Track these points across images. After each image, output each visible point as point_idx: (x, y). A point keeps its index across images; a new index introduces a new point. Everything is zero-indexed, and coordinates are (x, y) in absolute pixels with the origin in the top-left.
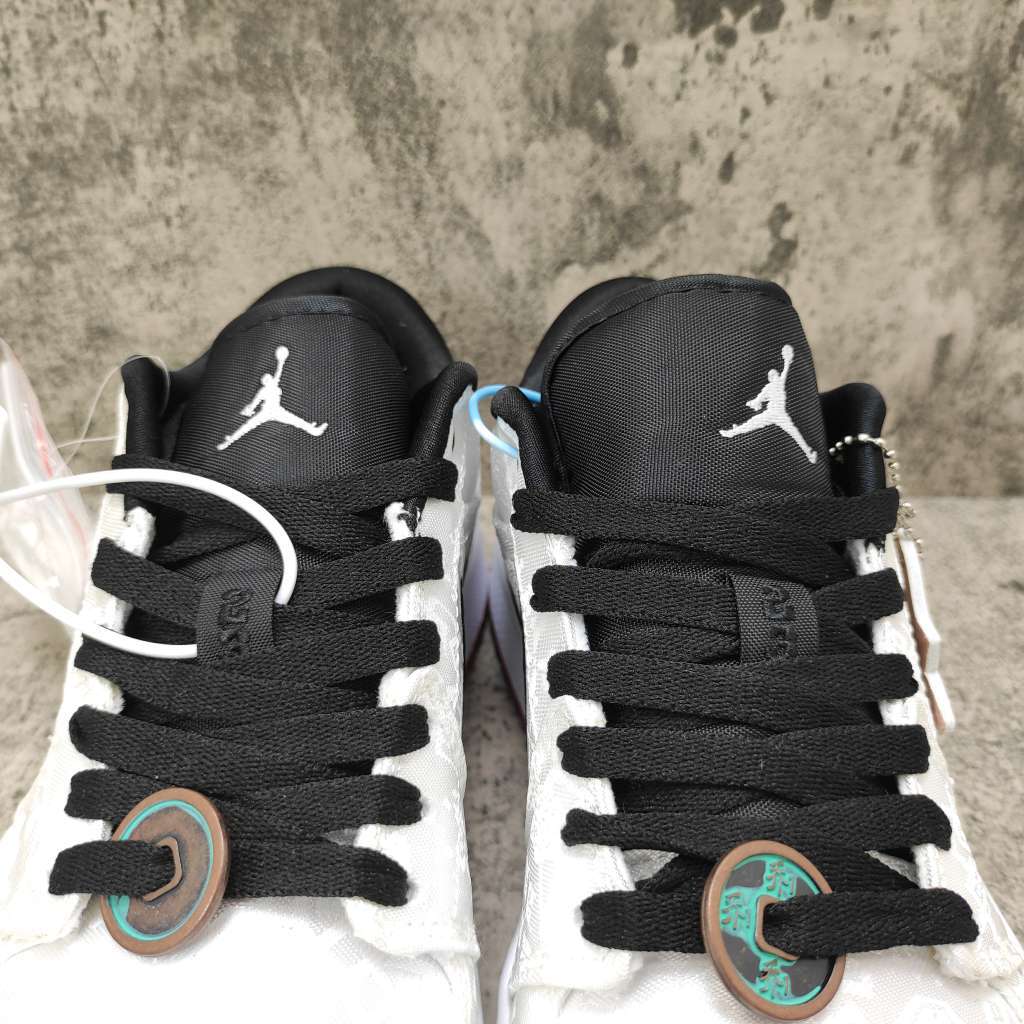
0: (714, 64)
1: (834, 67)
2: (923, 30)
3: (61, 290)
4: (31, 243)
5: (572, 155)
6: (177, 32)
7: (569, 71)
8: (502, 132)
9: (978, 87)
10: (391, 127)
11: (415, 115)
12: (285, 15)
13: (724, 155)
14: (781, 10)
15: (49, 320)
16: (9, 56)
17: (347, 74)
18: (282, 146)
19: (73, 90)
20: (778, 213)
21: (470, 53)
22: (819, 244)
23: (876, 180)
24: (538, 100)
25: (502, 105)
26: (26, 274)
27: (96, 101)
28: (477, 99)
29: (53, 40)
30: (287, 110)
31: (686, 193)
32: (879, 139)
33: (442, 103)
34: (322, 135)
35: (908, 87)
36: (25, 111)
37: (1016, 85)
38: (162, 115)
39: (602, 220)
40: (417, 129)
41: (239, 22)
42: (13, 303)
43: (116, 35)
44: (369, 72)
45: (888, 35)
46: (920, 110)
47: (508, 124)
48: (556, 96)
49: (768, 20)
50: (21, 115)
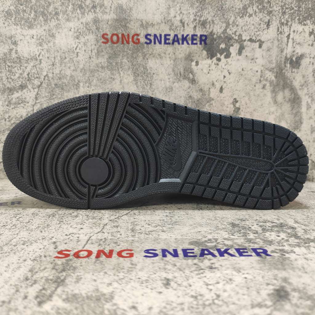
0: (216, 66)
1: (244, 66)
2: (263, 58)
5: (184, 86)
6: (94, 57)
7: (183, 66)
9: (278, 71)
10: (142, 79)
11: (147, 76)
12: (119, 54)
13: (221, 86)
14: (231, 54)
16: (55, 61)
17: (132, 67)
18: (116, 83)
19: (68, 69)
20: (235, 100)
21: (160, 63)
22: (245, 108)
23: (257, 92)
24: (176, 73)
25: (168, 74)
27: (73, 72)
28: (162, 73)
29: (66, 58)
30: (118, 75)
31: (212, 95)
32: (257, 83)
33: (154, 74)
34: (125, 81)
35: (262, 71)
37: (287, 70)
38: (88, 76)
39: (192, 102)
40: (148, 80)
41: (108, 55)
43: (80, 57)
44: (137, 66)
45: (255, 59)
46: (265, 76)
47: (169, 79)
48: (180, 72)
49: (228, 56)
50: (55, 75)
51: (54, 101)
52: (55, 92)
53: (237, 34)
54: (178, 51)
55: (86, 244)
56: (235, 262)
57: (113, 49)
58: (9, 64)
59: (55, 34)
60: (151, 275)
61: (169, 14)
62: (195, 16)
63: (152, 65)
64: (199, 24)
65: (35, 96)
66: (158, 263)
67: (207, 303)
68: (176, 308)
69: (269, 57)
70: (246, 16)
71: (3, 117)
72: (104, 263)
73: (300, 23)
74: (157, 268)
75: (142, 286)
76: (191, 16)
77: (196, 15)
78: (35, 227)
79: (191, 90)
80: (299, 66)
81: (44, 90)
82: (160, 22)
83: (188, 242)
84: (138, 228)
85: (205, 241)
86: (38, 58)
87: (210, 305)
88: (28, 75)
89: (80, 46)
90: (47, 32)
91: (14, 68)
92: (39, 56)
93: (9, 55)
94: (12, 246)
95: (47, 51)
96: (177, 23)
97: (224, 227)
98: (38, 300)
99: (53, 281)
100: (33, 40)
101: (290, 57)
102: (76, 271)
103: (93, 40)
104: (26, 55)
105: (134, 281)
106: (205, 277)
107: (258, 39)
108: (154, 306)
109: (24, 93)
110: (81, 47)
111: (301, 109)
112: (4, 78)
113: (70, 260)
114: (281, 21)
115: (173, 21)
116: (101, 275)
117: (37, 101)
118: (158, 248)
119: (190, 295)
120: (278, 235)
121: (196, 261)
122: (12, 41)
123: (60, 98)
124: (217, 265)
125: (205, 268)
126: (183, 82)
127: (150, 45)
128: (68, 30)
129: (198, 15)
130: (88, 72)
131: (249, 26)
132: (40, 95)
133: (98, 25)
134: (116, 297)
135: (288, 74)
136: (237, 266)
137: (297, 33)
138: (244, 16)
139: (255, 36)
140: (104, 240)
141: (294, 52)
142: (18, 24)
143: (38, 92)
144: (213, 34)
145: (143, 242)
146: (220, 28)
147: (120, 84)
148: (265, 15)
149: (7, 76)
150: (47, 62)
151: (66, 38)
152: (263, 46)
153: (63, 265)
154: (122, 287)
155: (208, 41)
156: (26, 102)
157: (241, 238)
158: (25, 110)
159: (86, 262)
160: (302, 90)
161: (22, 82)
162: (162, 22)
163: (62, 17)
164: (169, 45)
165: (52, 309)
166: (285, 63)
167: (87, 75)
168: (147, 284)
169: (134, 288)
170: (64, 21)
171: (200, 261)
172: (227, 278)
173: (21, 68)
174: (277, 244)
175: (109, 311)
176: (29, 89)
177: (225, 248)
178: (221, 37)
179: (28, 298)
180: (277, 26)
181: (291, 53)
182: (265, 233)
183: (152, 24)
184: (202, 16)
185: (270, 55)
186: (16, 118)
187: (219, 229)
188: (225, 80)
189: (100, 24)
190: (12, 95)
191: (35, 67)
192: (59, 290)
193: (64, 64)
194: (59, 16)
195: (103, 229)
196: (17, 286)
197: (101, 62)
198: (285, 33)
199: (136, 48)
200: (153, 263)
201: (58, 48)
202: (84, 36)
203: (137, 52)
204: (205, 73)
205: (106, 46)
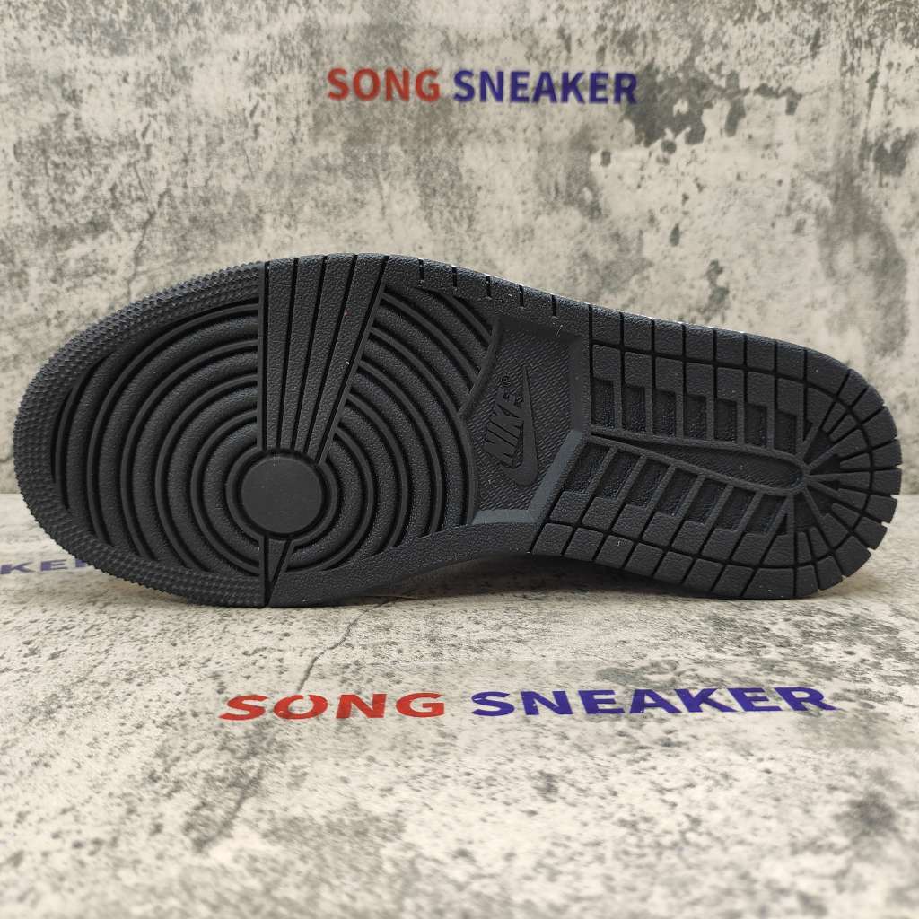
51: (190, 266)
52: (193, 242)
53: (725, 71)
54: (552, 120)
55: (306, 679)
56: (733, 727)
57: (359, 114)
58: (57, 159)
59: (192, 69)
60: (500, 764)
61: (525, 10)
62: (602, 17)
63: (473, 164)
64: (612, 41)
65: (131, 254)
66: (517, 732)
67: (667, 840)
68: (581, 854)
69: (815, 140)
70: (750, 19)
71: (40, 315)
72: (363, 731)
73: (908, 40)
74: (515, 746)
75: (480, 795)
76: (589, 18)
77: (606, 14)
78: (155, 633)
79: (588, 236)
80: (903, 166)
81: (160, 235)
82: (498, 34)
83: (594, 670)
84: (446, 631)
85: (643, 668)
86: (140, 140)
87: (674, 845)
88: (113, 190)
89: (263, 105)
90: (169, 65)
91: (71, 170)
92: (144, 135)
93: (56, 132)
94: (97, 685)
95: (168, 122)
96: (549, 40)
97: (691, 627)
98: (194, 834)
99: (228, 782)
100: (127, 89)
101: (878, 140)
102: (287, 755)
103: (301, 89)
104: (105, 133)
105: (455, 780)
106: (654, 768)
107: (784, 87)
108: (518, 851)
109: (101, 245)
110: (266, 110)
111: (904, 292)
112: (41, 199)
113: (267, 724)
114: (853, 34)
115: (535, 32)
116: (359, 766)
117: (140, 269)
118: (512, 688)
119: (615, 819)
120: (850, 649)
121: (622, 724)
122: (64, 90)
123: (206, 260)
124: (682, 737)
125: (649, 745)
126: (565, 213)
127: (468, 105)
128: (228, 59)
129: (611, 16)
131: (759, 49)
132: (148, 251)
133: (318, 43)
134: (410, 827)
135: (870, 190)
136: (741, 737)
137: (898, 70)
138: (746, 18)
139: (777, 77)
140: (353, 667)
141: (888, 125)
142: (80, 41)
143: (141, 242)
144: (652, 71)
145: (466, 673)
146: (675, 55)
147: (380, 216)
148: (807, 17)
149: (50, 194)
150: (167, 154)
151: (223, 81)
152: (798, 108)
153: (250, 737)
154: (423, 798)
155: (639, 93)
156: (107, 272)
157: (745, 658)
158: (105, 295)
159: (312, 730)
160: (908, 239)
161: (95, 212)
162: (505, 35)
163: (211, 21)
164: (523, 105)
165: (236, 860)
166: (861, 157)
167: (285, 192)
168: (493, 789)
169: (455, 802)
170: (217, 31)
171: (634, 724)
172: (715, 772)
173: (92, 170)
174: (848, 675)
175: (396, 864)
176: (117, 234)
177: (701, 687)
178: (677, 78)
179: (166, 830)
180: (840, 50)
181: (879, 128)
182: (811, 644)
183: (476, 40)
184: (623, 17)
185: (819, 135)
186: (78, 318)
187: (677, 634)
188: (686, 208)
189: (322, 41)
190: (67, 248)
191: (131, 169)
192: (249, 808)
194: (202, 15)
195: (347, 635)
196: (130, 798)
197: (327, 155)
198: (863, 70)
199: (427, 111)
200: (502, 731)
201: (200, 112)
202: (277, 76)
203: (431, 124)
204: (629, 188)
205: (340, 105)
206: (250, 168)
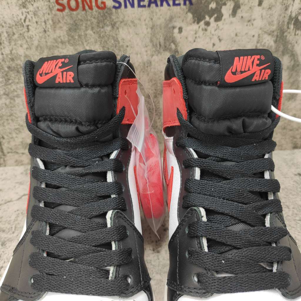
0: (205, 32)
1: (238, 31)
2: (262, 19)
3: (18, 106)
4: (9, 93)
6: (50, 30)
7: (163, 36)
8: (145, 53)
9: (279, 34)
11: (120, 50)
12: (81, 23)
14: (222, 16)
15: (14, 115)
17: (100, 39)
19: (20, 48)
21: (135, 32)
24: (155, 44)
25: (144, 46)
26: (8, 102)
27: (27, 51)
28: (137, 45)
29: (14, 34)
33: (127, 46)
35: (259, 35)
36: (6, 54)
37: (289, 33)
41: (68, 26)
42: (4, 110)
43: (32, 32)
44: (106, 38)
45: (253, 21)
46: (263, 41)
47: (146, 51)
48: (160, 43)
49: (219, 19)
50: (5, 56)
52: (11, 77)
54: (156, 15)
57: (71, 17)
63: (124, 36)
69: (269, 17)
89: (29, 17)
101: (296, 15)
103: (44, 8)
110: (31, 19)
123: (18, 83)
126: (164, 54)
127: (119, 10)
130: (46, 49)
135: (290, 37)
151: (9, 7)
152: (263, 4)
164: (144, 9)
166: (288, 23)
181: (297, 9)
185: (271, 15)
188: (214, 49)
193: (13, 42)
197: (60, 36)
199: (102, 14)
201: (2, 22)
202: (32, 3)
203: (104, 20)
204: (190, 42)
205: (63, 14)
206: (28, 45)
